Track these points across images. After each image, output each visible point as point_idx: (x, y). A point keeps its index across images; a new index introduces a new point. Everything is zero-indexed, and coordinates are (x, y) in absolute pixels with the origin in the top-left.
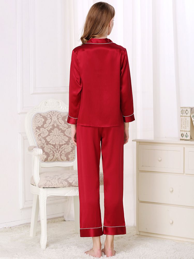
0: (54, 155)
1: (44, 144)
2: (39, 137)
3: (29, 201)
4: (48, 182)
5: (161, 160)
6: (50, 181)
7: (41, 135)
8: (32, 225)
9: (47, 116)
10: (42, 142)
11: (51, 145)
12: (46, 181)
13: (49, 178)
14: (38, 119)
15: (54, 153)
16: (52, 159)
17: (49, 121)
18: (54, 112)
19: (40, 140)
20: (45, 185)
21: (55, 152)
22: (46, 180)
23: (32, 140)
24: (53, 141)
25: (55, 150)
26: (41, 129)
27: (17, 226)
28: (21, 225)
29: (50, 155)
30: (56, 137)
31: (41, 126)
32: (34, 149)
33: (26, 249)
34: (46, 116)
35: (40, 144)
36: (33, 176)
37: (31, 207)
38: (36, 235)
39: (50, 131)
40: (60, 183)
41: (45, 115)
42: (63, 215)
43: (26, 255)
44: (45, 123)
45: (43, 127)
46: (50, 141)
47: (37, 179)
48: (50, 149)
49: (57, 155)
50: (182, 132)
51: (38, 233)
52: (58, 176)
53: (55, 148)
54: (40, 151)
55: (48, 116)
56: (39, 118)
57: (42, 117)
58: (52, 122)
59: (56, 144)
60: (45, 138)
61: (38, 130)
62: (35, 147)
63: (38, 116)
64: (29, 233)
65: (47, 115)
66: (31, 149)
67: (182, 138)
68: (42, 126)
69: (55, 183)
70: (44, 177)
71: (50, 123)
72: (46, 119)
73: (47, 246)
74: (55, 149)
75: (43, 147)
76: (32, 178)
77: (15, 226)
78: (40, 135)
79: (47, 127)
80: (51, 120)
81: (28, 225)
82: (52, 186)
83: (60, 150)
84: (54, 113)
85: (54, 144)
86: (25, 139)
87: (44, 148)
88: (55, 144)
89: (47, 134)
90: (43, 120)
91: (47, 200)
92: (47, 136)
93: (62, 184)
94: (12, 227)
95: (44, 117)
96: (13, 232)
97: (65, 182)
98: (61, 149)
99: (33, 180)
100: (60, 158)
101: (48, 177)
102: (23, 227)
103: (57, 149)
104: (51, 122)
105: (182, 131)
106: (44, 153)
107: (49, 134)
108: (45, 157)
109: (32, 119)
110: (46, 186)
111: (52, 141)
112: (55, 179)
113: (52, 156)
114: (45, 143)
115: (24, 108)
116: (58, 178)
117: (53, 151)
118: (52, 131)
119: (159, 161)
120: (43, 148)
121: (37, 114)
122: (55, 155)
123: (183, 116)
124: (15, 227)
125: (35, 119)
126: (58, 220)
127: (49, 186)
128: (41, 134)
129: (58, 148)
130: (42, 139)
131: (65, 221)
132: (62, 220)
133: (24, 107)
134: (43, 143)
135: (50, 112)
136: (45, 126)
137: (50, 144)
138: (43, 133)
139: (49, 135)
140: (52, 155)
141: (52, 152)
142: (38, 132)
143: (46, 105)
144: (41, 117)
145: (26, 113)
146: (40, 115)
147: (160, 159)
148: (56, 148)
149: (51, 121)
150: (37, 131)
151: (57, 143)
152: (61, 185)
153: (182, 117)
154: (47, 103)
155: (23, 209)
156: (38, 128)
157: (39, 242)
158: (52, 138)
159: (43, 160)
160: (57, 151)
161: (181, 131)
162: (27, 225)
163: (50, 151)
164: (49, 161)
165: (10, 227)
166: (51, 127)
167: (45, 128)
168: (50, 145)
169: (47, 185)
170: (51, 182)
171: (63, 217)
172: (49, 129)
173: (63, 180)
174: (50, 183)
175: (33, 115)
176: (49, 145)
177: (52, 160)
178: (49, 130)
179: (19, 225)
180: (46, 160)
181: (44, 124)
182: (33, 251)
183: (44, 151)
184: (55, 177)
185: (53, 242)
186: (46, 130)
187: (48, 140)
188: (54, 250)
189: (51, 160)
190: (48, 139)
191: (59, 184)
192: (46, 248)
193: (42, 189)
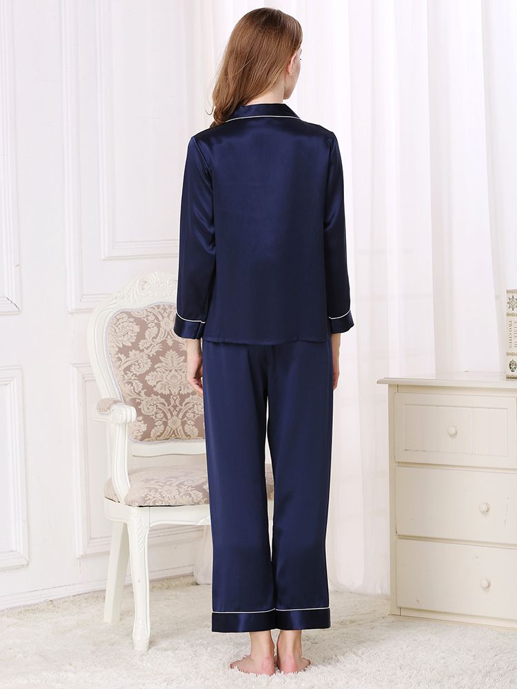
0: (165, 424)
1: (139, 394)
2: (126, 374)
3: (101, 538)
4: (152, 493)
5: (456, 433)
6: (156, 490)
7: (132, 369)
8: (110, 596)
9: (147, 319)
10: (134, 389)
11: (159, 396)
12: (147, 491)
13: (153, 482)
14: (123, 327)
15: (165, 416)
16: (162, 434)
17: (152, 331)
18: (167, 307)
19: (130, 383)
20: (144, 499)
21: (169, 415)
22: (146, 488)
23: (107, 384)
24: (163, 386)
25: (169, 410)
26: (131, 353)
27: (68, 597)
28: (79, 595)
29: (156, 424)
30: (171, 374)
31: (130, 345)
32: (114, 407)
33: (94, 652)
34: (145, 319)
35: (129, 392)
36: (111, 479)
37: (108, 553)
38: (121, 619)
39: (155, 359)
40: (184, 495)
41: (142, 315)
42: (191, 571)
43: (95, 666)
44: (140, 336)
45: (138, 349)
46: (155, 386)
47: (122, 486)
48: (157, 406)
49: (174, 423)
50: (511, 358)
51: (126, 613)
52: (177, 478)
53: (169, 404)
54: (131, 412)
55: (149, 318)
56: (125, 324)
57: (134, 321)
58: (159, 335)
59: (171, 394)
60: (141, 378)
61: (122, 357)
62: (116, 402)
63: (122, 318)
64: (103, 614)
65: (147, 316)
66: (105, 407)
67: (511, 374)
68: (135, 346)
69: (170, 494)
70: (142, 481)
71: (155, 338)
72: (143, 325)
73: (152, 643)
74: (169, 406)
75: (137, 400)
76: (110, 484)
77: (64, 598)
78: (128, 369)
79: (147, 348)
80: (159, 330)
81: (98, 595)
82: (162, 501)
83: (181, 409)
84: (165, 309)
85: (167, 392)
86: (87, 380)
87: (140, 404)
88: (169, 393)
89: (147, 367)
90: (137, 329)
91: (149, 534)
92: (147, 372)
93: (188, 497)
94: (56, 600)
95: (139, 321)
96: (57, 612)
97: (198, 493)
98: (183, 407)
99: (113, 488)
100: (182, 431)
101: (153, 480)
102: (86, 599)
103: (175, 407)
104: (157, 335)
105: (512, 354)
106: (141, 418)
107: (153, 365)
108: (144, 428)
109: (107, 328)
110: (148, 502)
111: (162, 384)
112: (170, 485)
113: (162, 427)
114: (143, 392)
115: (84, 297)
116: (177, 483)
117: (163, 412)
118: (160, 358)
119: (451, 436)
120: (136, 404)
121: (121, 313)
122: (170, 422)
123: (513, 315)
124: (63, 600)
125: (114, 326)
126: (177, 583)
127: (154, 502)
128: (131, 366)
129: (177, 403)
130: (135, 379)
131: (197, 584)
132: (190, 582)
133: (83, 295)
134: (137, 392)
135: (156, 308)
136: (142, 344)
137: (156, 394)
138: (137, 364)
139: (152, 369)
140: (161, 422)
141: (160, 415)
142: (123, 362)
143: (143, 289)
144: (132, 320)
145: (90, 310)
146: (129, 314)
147: (453, 431)
148: (172, 403)
149: (159, 332)
150: (120, 359)
151: (175, 391)
152: (186, 499)
153: (511, 318)
154: (146, 282)
155: (84, 557)
156: (124, 350)
157: (129, 634)
158: (162, 377)
159: (136, 437)
160: (175, 413)
161: (508, 354)
162: (96, 596)
163: (156, 413)
164: (153, 441)
165: (51, 601)
166: (157, 348)
167: (142, 351)
168: (155, 397)
169: (149, 499)
170: (160, 493)
171: (193, 575)
172: (153, 352)
173: (192, 487)
174: (158, 495)
175: (111, 315)
176: (152, 395)
177: (162, 437)
178: (153, 355)
179: (74, 596)
180: (145, 437)
181: (138, 340)
182: (113, 657)
183: (139, 412)
184: (168, 481)
185: (166, 636)
186: (145, 357)
187: (151, 383)
188: (169, 653)
189: (159, 436)
190: (151, 380)
191: (182, 497)
192: (149, 648)
193: (135, 510)
